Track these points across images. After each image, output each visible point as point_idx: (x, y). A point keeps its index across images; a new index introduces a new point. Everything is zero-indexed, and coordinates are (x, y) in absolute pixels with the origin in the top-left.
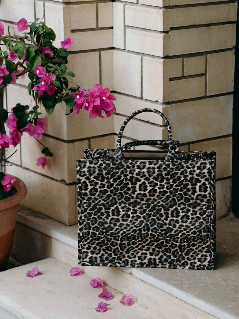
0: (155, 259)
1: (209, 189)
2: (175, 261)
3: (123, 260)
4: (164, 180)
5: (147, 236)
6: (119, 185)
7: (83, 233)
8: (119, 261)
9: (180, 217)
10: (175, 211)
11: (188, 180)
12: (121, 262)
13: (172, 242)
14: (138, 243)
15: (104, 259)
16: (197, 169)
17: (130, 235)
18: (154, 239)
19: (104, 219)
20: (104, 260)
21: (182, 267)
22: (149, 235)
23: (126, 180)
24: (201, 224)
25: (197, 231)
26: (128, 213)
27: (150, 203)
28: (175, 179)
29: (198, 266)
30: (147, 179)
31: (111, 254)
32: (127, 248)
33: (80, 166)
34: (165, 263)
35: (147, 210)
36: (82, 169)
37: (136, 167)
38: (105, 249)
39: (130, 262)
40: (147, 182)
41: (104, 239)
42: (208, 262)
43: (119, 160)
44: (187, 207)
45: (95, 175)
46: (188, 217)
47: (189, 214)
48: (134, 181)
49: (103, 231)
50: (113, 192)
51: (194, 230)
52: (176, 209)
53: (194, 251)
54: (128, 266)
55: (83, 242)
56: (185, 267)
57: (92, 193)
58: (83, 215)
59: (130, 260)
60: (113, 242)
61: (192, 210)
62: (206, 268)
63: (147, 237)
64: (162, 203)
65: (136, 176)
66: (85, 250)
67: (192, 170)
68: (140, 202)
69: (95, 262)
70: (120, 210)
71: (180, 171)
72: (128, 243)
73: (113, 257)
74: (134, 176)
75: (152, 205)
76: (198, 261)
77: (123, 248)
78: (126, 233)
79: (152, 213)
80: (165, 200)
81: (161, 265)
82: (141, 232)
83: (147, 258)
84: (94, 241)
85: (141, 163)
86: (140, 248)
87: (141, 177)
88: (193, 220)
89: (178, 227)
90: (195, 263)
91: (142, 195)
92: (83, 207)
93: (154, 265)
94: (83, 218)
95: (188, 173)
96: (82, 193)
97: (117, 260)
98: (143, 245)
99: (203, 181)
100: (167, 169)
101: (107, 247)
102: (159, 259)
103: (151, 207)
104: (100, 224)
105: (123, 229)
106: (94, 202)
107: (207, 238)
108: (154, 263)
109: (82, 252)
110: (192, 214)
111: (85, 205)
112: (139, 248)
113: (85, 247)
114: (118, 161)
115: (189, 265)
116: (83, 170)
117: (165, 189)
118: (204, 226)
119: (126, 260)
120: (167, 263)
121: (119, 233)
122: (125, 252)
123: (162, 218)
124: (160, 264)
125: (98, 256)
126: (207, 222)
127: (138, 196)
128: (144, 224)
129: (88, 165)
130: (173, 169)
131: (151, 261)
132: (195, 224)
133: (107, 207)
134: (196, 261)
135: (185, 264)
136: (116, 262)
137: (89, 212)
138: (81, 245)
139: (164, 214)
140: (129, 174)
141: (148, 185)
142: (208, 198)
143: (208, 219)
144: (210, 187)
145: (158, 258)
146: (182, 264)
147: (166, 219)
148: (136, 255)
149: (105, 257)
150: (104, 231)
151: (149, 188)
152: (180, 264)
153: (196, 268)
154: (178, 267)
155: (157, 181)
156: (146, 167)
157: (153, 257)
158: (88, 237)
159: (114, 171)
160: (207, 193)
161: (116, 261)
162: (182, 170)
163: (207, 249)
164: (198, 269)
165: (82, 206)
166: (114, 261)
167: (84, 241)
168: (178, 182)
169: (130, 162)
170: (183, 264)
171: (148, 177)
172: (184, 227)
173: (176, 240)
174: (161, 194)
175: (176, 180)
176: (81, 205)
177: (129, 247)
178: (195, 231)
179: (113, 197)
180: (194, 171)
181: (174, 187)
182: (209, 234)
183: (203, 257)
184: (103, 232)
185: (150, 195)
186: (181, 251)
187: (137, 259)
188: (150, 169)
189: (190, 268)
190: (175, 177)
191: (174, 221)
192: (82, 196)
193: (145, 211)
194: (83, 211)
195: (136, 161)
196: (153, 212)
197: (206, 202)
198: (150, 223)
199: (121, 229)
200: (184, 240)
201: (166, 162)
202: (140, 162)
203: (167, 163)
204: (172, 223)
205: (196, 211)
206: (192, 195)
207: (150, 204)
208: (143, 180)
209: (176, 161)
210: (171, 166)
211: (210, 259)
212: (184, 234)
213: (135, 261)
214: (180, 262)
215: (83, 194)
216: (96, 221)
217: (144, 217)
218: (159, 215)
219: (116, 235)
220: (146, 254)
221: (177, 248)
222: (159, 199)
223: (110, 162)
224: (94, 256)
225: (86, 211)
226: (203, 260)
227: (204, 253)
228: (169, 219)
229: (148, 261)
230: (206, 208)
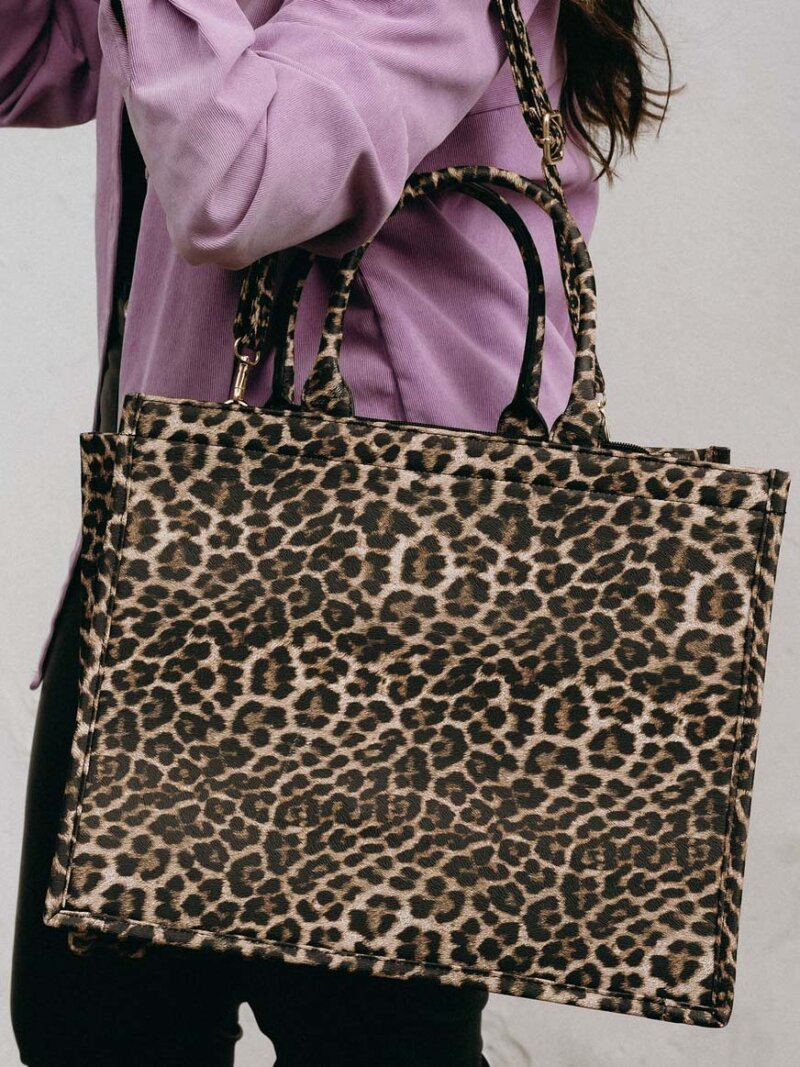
0: (434, 938)
1: (745, 610)
2: (537, 958)
3: (276, 920)
4: (533, 539)
5: (409, 809)
6: (309, 542)
7: (93, 761)
8: (251, 925)
9: (587, 737)
10: (566, 706)
11: (648, 552)
12: (262, 931)
13: (534, 856)
14: (362, 842)
15: (178, 907)
16: (702, 503)
17: (326, 798)
18: (445, 831)
19: (211, 704)
20: (179, 914)
21: (566, 996)
22: (423, 806)
23: (347, 516)
24: (692, 781)
25: (663, 817)
26: (333, 687)
27: (446, 646)
28: (587, 541)
29: (646, 1001)
30: (449, 525)
31: (218, 883)
32: (300, 865)
33: (134, 424)
34: (482, 963)
35: (425, 681)
36: (142, 443)
37: (401, 461)
38: (192, 852)
39: (306, 937)
40: (444, 541)
41: (195, 802)
42: (703, 983)
43: (326, 417)
44: (627, 688)
45: (199, 478)
46: (626, 742)
47: (634, 727)
48: (384, 527)
49: (196, 763)
50: (275, 573)
51: (650, 808)
52: (573, 693)
53: (639, 918)
54: (294, 954)
55: (87, 808)
56: (584, 997)
57: (171, 564)
58: (109, 672)
59: (308, 928)
60: (237, 824)
61: (650, 706)
62: (687, 1012)
63: (412, 815)
64: (504, 654)
65: (394, 504)
66: (90, 848)
67: (676, 504)
68: (397, 638)
69: (132, 916)
70: (293, 669)
71: (614, 501)
72: (309, 835)
73: (226, 903)
74: (384, 505)
75: (458, 658)
76: (654, 973)
77: (283, 863)
78: (308, 783)
79: (452, 700)
80: (521, 644)
81: (464, 971)
82: (385, 787)
83: (398, 928)
84: (141, 807)
85: (428, 444)
86: (369, 869)
87: (422, 512)
88: (652, 761)
89: (572, 783)
90: (636, 981)
91: (412, 603)
92: (116, 631)
93: (426, 966)
94: (107, 686)
95: (656, 515)
96: (124, 558)
97: (245, 918)
98: (383, 854)
99: (722, 564)
100: (554, 486)
101: (204, 844)
102: (456, 937)
103: (448, 669)
104: (188, 728)
105: (293, 765)
106: (172, 611)
107: (712, 861)
108: (427, 959)
109: (76, 855)
110: (648, 730)
111: (128, 622)
112: (363, 867)
113: (96, 833)
114: (320, 419)
115: (603, 990)
116: (149, 446)
117: (530, 585)
118: (700, 793)
119: (290, 923)
120: (494, 965)
121: (271, 779)
122: (292, 881)
123: (494, 732)
124: (456, 966)
125: (151, 887)
126: (719, 779)
127: (394, 608)
128: (401, 751)
129: (175, 423)
130: (580, 486)
131: (415, 947)
132: (660, 780)
133: (235, 643)
134: (644, 969)
135: (587, 979)
136: (237, 931)
137: (142, 658)
138: (76, 819)
139: (510, 710)
140: (364, 491)
141: (450, 556)
142: (738, 657)
143: (728, 762)
144: (753, 602)
145: (454, 934)
146: (569, 979)
147: (517, 739)
148: (344, 903)
149: (183, 896)
150: (202, 763)
151: (451, 573)
152: (562, 975)
153: (636, 1005)
154: (548, 991)
155: (498, 538)
156: (453, 467)
157: (427, 924)
158: (114, 783)
159: (297, 465)
160: (735, 631)
161: (237, 923)
162: (623, 499)
163: (706, 916)
164: (649, 1013)
165: (112, 626)
166: (229, 921)
167: (94, 803)
168: (597, 556)
169: (378, 431)
170: (574, 978)
171: (451, 517)
172: (601, 790)
173: (555, 847)
174: (509, 607)
175: (590, 547)
176: (109, 622)
177: (313, 858)
178: (653, 816)
179: (269, 595)
180: (686, 512)
181: (575, 580)
182: (722, 837)
183: (682, 957)
184: (196, 766)
185: (453, 610)
186: (574, 910)
187: (343, 923)
188: (470, 479)
189: (605, 1006)
190: (585, 528)
191: (553, 755)
192: (121, 579)
193: (416, 685)
194: (114, 653)
195: (409, 430)
196: (457, 696)
197: (726, 677)
198: (436, 748)
199: (284, 763)
200: (593, 855)
201: (550, 450)
202: (423, 437)
203: (557, 454)
204: (546, 761)
205: (670, 714)
206: (658, 631)
207: (444, 654)
208: (427, 526)
209: (604, 450)
210: (575, 474)
211: (717, 969)
212: (596, 823)
213: (335, 935)
214: (561, 964)
215: (125, 567)
216: (170, 708)
217: (407, 716)
218: (483, 711)
219: (257, 792)
220: (394, 904)
221: (554, 891)
222: (497, 633)
223: (280, 420)
224: (132, 882)
225: (130, 654)
226: (677, 971)
227: (686, 935)
228: (532, 741)
229: (397, 943)
230: (721, 705)
